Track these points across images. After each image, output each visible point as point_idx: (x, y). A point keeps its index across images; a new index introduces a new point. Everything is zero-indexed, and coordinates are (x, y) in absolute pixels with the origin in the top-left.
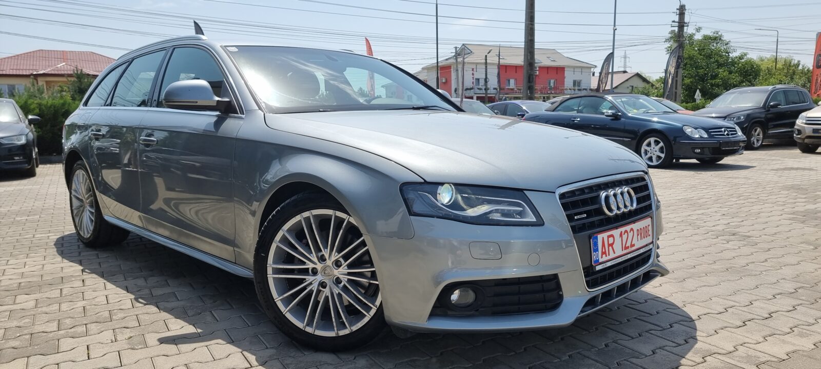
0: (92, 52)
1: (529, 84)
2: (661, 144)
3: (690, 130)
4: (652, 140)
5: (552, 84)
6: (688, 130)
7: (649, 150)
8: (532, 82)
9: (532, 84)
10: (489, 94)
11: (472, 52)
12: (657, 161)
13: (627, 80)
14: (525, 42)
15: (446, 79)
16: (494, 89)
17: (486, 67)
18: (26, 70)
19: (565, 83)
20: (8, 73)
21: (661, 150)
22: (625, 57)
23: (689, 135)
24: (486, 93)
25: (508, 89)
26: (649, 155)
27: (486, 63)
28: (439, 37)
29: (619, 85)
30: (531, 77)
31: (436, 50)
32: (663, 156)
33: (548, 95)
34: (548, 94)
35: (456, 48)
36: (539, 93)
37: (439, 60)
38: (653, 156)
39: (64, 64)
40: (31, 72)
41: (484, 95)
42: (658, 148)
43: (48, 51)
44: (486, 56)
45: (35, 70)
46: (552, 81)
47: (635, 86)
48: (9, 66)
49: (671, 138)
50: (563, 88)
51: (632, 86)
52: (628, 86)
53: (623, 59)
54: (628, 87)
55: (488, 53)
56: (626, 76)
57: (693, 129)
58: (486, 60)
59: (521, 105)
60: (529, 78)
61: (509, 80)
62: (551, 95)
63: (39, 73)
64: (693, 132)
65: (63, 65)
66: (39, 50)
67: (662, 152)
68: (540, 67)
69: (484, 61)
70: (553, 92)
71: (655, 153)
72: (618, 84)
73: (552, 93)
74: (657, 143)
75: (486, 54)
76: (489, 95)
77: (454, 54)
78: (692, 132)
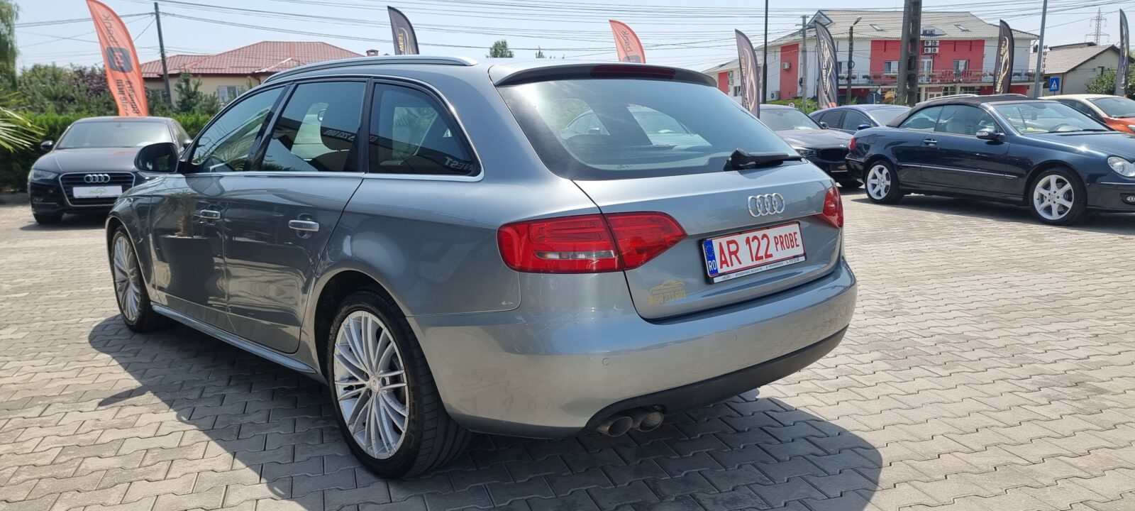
0: (323, 43)
1: (909, 72)
2: (1068, 186)
3: (1119, 164)
4: (1053, 178)
5: (961, 68)
6: (1117, 165)
7: (1047, 196)
8: (914, 68)
9: (913, 72)
10: (854, 85)
11: (831, 22)
12: (1060, 213)
13: (1093, 58)
14: (905, 8)
15: (790, 64)
16: (864, 77)
17: (851, 44)
18: (247, 67)
19: (984, 66)
20: (227, 72)
21: (1068, 196)
22: (1099, 19)
23: (1119, 171)
24: (849, 85)
25: (887, 76)
26: (1046, 203)
27: (851, 39)
28: (769, 7)
29: (1079, 65)
30: (914, 61)
31: (764, 26)
32: (1069, 205)
33: (952, 85)
34: (954, 83)
35: (804, 17)
36: (938, 81)
37: (768, 41)
38: (1052, 205)
39: (290, 59)
40: (253, 70)
41: (846, 87)
42: (1061, 192)
43: (273, 42)
44: (852, 28)
45: (258, 67)
46: (962, 63)
47: (1106, 68)
48: (229, 63)
49: (1085, 177)
50: (979, 73)
51: (1103, 68)
52: (1096, 67)
53: (1094, 23)
54: (1095, 69)
55: (856, 23)
56: (1092, 52)
57: (1127, 163)
58: (851, 33)
59: (867, 113)
60: (910, 62)
61: (890, 64)
62: (959, 85)
63: (261, 71)
64: (1127, 168)
65: (289, 61)
66: (263, 42)
67: (1069, 200)
68: (941, 42)
69: (847, 35)
70: (961, 80)
71: (1056, 200)
72: (1077, 65)
73: (960, 82)
74: (1060, 183)
75: (852, 25)
76: (852, 87)
77: (801, 27)
78: (1123, 166)
